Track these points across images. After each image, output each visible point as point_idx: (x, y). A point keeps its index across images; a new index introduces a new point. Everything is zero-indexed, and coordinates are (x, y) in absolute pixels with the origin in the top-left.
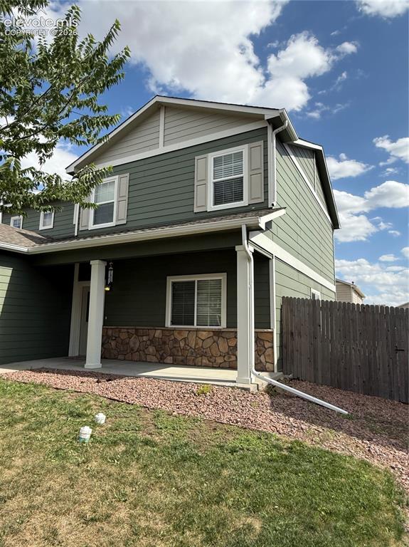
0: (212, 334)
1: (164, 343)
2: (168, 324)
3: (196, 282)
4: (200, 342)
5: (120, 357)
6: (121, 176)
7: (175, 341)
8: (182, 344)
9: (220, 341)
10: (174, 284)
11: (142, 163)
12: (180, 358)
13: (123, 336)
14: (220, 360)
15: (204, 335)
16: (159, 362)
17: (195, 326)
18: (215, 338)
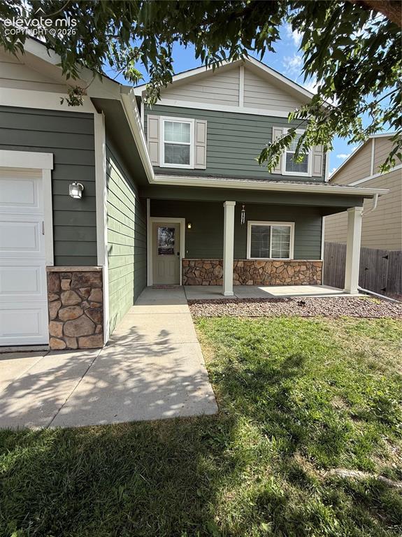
0: (283, 263)
1: (245, 271)
2: (249, 257)
3: (272, 228)
4: (275, 269)
5: (204, 283)
6: (197, 121)
7: (255, 269)
8: (261, 271)
9: (289, 268)
10: (252, 227)
11: (221, 115)
12: (260, 281)
13: (208, 267)
14: (288, 280)
15: (278, 264)
16: (242, 284)
17: (271, 258)
18: (286, 266)
